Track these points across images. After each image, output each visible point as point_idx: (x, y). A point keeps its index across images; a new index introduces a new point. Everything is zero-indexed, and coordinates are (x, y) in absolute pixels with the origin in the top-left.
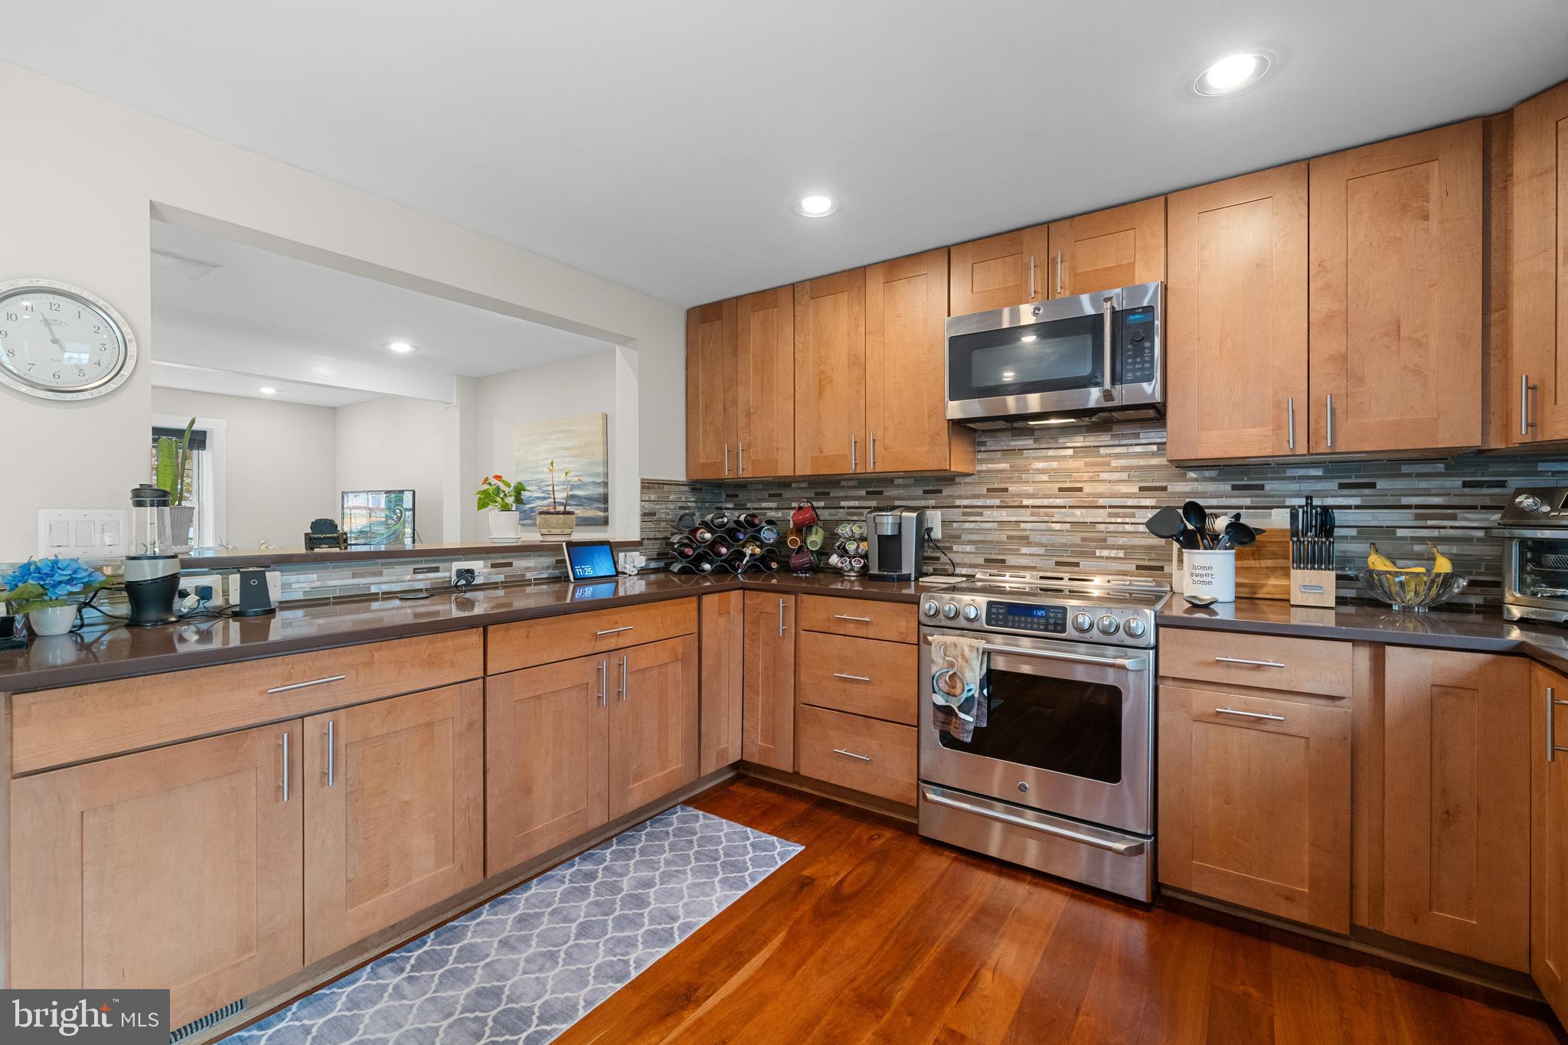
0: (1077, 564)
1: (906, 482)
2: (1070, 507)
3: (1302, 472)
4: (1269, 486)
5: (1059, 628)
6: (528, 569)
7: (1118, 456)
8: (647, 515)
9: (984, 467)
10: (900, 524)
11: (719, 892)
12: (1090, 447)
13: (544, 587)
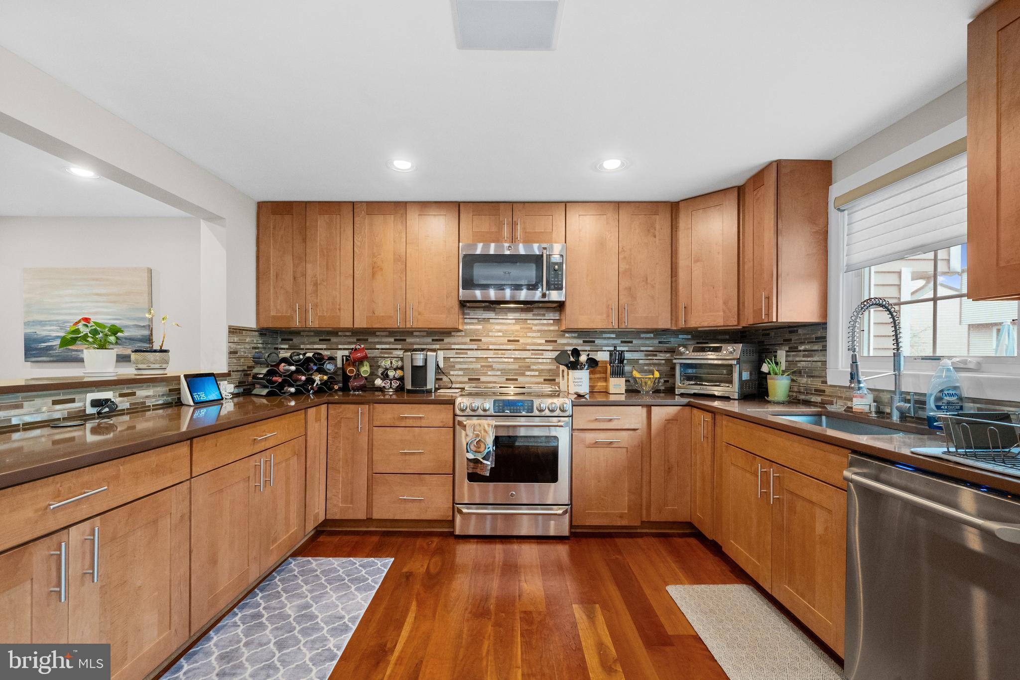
0: (516, 380)
1: (422, 334)
2: (513, 350)
3: (608, 335)
4: (597, 341)
5: (530, 411)
6: (147, 397)
7: (536, 325)
8: (232, 353)
9: (468, 327)
10: (426, 360)
11: (359, 596)
12: (523, 319)
13: (161, 411)
